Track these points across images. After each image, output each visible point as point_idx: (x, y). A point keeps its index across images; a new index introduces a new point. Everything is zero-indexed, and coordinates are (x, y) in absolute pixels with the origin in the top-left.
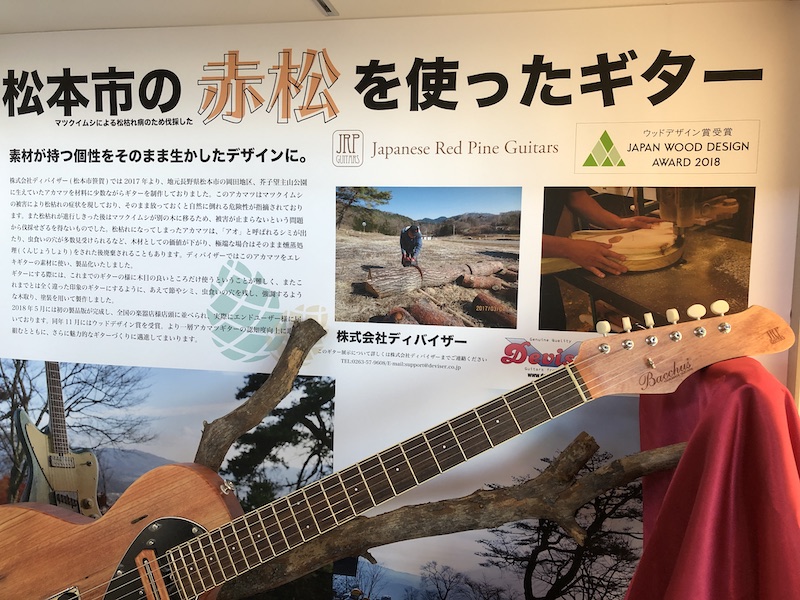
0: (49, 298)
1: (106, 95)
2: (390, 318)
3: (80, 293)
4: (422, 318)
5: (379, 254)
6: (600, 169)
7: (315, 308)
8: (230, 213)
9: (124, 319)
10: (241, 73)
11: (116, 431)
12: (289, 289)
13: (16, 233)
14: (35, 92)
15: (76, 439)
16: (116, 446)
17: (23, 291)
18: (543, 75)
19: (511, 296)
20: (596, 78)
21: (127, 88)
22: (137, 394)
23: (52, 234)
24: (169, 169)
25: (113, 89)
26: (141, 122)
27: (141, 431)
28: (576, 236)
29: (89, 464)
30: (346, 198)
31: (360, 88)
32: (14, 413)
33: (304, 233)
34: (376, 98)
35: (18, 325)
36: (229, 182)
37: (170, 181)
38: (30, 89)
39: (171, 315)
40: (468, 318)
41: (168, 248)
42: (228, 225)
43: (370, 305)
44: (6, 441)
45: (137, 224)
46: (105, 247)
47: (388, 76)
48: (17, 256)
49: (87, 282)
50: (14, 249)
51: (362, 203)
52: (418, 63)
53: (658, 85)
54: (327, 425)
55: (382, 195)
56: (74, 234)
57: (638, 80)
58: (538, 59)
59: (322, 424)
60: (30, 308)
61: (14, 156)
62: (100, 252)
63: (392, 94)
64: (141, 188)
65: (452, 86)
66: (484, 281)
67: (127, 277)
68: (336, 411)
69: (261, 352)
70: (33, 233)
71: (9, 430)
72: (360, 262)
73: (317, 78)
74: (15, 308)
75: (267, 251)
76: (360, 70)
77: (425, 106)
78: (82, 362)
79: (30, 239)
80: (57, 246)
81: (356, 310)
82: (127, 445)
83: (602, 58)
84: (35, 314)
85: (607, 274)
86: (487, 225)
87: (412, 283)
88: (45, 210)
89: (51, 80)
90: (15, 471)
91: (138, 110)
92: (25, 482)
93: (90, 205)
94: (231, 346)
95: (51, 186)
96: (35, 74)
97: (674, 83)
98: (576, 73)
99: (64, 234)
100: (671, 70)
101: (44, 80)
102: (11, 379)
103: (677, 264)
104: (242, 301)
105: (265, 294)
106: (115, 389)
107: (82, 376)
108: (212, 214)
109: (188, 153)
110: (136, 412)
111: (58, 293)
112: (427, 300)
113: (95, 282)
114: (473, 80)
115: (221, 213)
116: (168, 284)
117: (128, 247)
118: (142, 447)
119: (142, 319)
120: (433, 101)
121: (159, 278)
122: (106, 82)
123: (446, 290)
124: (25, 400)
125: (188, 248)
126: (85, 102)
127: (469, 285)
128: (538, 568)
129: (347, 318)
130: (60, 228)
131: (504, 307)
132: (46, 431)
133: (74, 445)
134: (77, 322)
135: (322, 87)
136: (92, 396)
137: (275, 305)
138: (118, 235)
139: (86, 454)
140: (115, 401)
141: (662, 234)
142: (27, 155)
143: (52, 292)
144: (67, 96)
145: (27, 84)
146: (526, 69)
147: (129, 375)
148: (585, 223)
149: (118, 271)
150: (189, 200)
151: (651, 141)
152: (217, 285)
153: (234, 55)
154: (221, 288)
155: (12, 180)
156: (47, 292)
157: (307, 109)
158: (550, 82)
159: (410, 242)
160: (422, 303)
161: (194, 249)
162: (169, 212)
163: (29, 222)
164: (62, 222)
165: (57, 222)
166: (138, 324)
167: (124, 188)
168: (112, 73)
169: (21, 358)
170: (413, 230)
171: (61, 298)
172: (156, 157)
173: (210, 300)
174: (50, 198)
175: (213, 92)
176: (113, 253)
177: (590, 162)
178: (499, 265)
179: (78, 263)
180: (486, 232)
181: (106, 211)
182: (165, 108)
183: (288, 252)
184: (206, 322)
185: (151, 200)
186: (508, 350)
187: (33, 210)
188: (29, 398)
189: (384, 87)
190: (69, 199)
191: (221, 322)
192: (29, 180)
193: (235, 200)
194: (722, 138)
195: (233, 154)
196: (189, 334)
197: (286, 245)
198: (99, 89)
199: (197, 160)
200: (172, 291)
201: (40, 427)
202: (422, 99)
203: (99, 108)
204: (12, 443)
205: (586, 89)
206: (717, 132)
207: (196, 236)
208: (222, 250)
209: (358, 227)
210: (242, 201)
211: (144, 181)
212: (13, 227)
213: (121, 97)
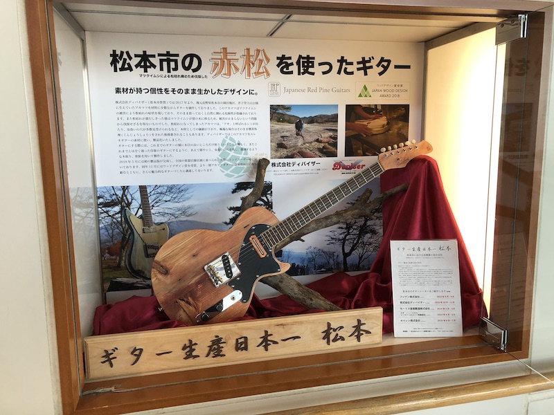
0: (139, 156)
1: (165, 64)
2: (292, 157)
3: (156, 153)
4: (303, 155)
5: (287, 131)
6: (363, 98)
7: (263, 154)
8: (225, 116)
9: (179, 163)
10: (229, 57)
11: (177, 213)
12: (252, 147)
13: (120, 127)
14: (128, 61)
15: (156, 219)
16: (177, 220)
17: (125, 154)
18: (344, 64)
19: (335, 145)
20: (361, 66)
21: (176, 61)
22: (187, 196)
23: (140, 127)
24: (197, 97)
25: (169, 61)
26: (182, 76)
27: (190, 211)
28: (356, 122)
29: (164, 229)
30: (274, 109)
31: (278, 66)
32: (122, 211)
33: (257, 124)
34: (285, 70)
35: (122, 170)
36: (225, 103)
37: (198, 103)
38: (125, 60)
39: (201, 160)
40: (320, 154)
41: (198, 132)
42: (225, 121)
43: (284, 152)
44: (118, 225)
45: (183, 121)
46: (167, 132)
47: (289, 61)
48: (121, 138)
49: (160, 148)
50: (119, 135)
51: (280, 111)
52: (300, 57)
53: (381, 69)
54: (270, 200)
55: (288, 108)
56: (152, 127)
57: (375, 67)
58: (342, 57)
59: (268, 200)
60: (129, 162)
61: (118, 91)
62: (165, 134)
63: (291, 68)
64: (184, 105)
65: (313, 66)
66: (326, 140)
67: (180, 145)
68: (273, 194)
69: (241, 174)
70: (130, 127)
71: (120, 219)
72: (280, 135)
73: (261, 61)
74: (121, 162)
75: (242, 132)
76: (278, 58)
77: (303, 73)
78: (158, 184)
79: (128, 130)
80: (142, 133)
81: (278, 154)
82: (183, 218)
83: (363, 58)
84: (131, 164)
85: (367, 135)
86: (326, 119)
87: (300, 142)
88: (136, 116)
89: (136, 56)
90: (124, 238)
91: (181, 71)
92: (130, 242)
93: (159, 113)
94: (228, 172)
95: (138, 105)
96: (127, 53)
97: (386, 68)
98: (355, 63)
99: (146, 127)
100: (385, 64)
101: (133, 56)
102: (120, 196)
103: (387, 131)
104: (232, 153)
105: (242, 149)
106: (176, 195)
107: (159, 191)
108: (217, 117)
109: (205, 90)
110: (186, 204)
111: (144, 154)
112: (306, 148)
113: (163, 148)
114: (320, 64)
115: (222, 116)
116: (199, 147)
117: (180, 132)
118: (190, 218)
119: (187, 163)
120: (306, 72)
121: (195, 145)
122: (165, 58)
123: (313, 144)
124: (129, 204)
125: (208, 131)
126: (155, 67)
127: (321, 142)
128: (347, 242)
129: (275, 158)
130: (144, 124)
131: (333, 149)
132: (141, 217)
133: (156, 222)
134: (155, 166)
135: (263, 64)
136: (164, 199)
137: (246, 154)
138: (174, 127)
139: (162, 225)
140: (176, 200)
141: (382, 121)
142: (125, 90)
143: (141, 154)
144: (145, 63)
145: (124, 57)
146: (338, 61)
147: (183, 188)
148: (359, 118)
149: (175, 143)
150: (207, 111)
151: (379, 88)
152: (221, 147)
153: (225, 49)
154: (223, 148)
155: (117, 102)
156: (138, 154)
157: (257, 73)
158: (347, 66)
159: (299, 127)
160: (304, 150)
161: (210, 132)
162: (198, 116)
163: (127, 122)
164: (145, 121)
165: (142, 121)
166: (186, 166)
167: (176, 105)
168: (168, 54)
169: (126, 185)
170: (300, 121)
171: (146, 156)
172: (190, 92)
173: (219, 153)
174: (138, 110)
175: (216, 65)
176: (172, 134)
177: (360, 96)
178: (331, 134)
179: (154, 140)
180: (326, 121)
181: (168, 116)
182: (194, 70)
183: (251, 132)
184: (217, 163)
185: (189, 111)
186: (334, 165)
187: (129, 116)
188: (131, 203)
189: (288, 65)
190: (148, 110)
191: (224, 162)
192: (127, 102)
193: (228, 111)
194: (400, 88)
195: (226, 91)
196: (209, 168)
197: (250, 129)
198: (161, 61)
199: (210, 94)
200: (201, 150)
201: (137, 216)
202: (302, 71)
203: (162, 69)
204: (121, 225)
205: (358, 69)
206: (398, 86)
207: (211, 126)
208: (222, 132)
209: (279, 121)
210: (230, 111)
211: (185, 102)
212: (118, 124)
213: (172, 65)
